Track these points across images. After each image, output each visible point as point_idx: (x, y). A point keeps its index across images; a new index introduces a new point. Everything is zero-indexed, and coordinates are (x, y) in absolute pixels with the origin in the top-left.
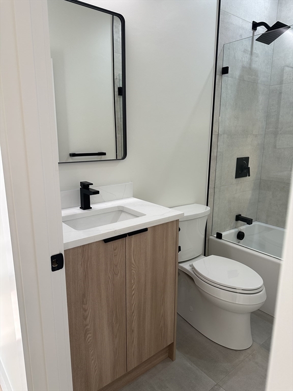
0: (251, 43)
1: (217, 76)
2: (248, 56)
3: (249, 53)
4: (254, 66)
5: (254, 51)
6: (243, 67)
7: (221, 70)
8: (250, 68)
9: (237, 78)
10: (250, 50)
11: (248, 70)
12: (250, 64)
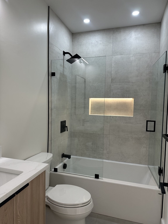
0: (63, 62)
1: (49, 77)
2: (62, 68)
3: (63, 66)
4: (65, 73)
5: (65, 66)
6: (61, 73)
7: (51, 73)
8: (63, 74)
9: (58, 78)
10: (63, 65)
11: (63, 75)
12: (63, 72)
